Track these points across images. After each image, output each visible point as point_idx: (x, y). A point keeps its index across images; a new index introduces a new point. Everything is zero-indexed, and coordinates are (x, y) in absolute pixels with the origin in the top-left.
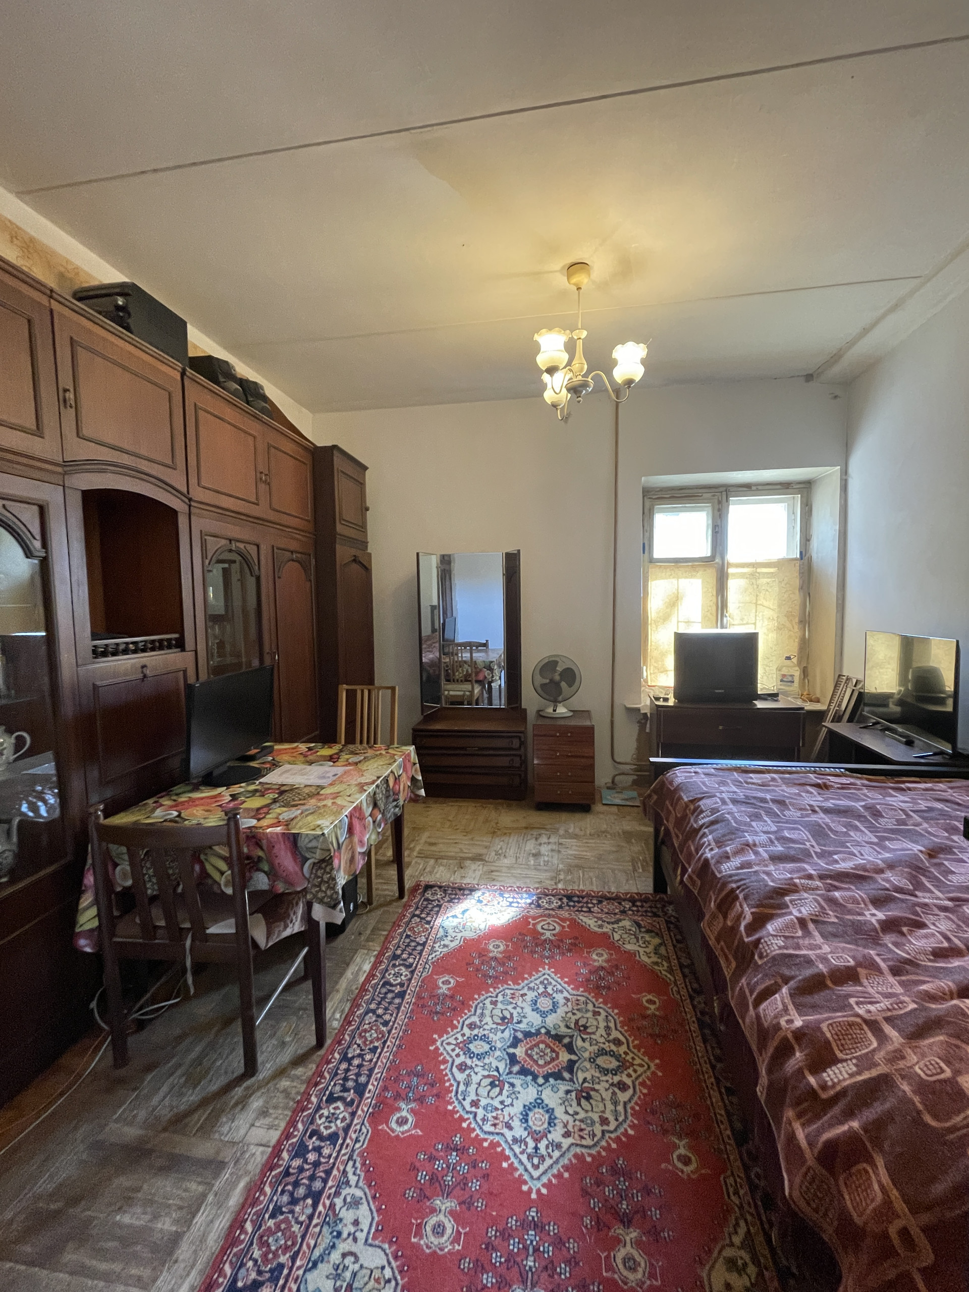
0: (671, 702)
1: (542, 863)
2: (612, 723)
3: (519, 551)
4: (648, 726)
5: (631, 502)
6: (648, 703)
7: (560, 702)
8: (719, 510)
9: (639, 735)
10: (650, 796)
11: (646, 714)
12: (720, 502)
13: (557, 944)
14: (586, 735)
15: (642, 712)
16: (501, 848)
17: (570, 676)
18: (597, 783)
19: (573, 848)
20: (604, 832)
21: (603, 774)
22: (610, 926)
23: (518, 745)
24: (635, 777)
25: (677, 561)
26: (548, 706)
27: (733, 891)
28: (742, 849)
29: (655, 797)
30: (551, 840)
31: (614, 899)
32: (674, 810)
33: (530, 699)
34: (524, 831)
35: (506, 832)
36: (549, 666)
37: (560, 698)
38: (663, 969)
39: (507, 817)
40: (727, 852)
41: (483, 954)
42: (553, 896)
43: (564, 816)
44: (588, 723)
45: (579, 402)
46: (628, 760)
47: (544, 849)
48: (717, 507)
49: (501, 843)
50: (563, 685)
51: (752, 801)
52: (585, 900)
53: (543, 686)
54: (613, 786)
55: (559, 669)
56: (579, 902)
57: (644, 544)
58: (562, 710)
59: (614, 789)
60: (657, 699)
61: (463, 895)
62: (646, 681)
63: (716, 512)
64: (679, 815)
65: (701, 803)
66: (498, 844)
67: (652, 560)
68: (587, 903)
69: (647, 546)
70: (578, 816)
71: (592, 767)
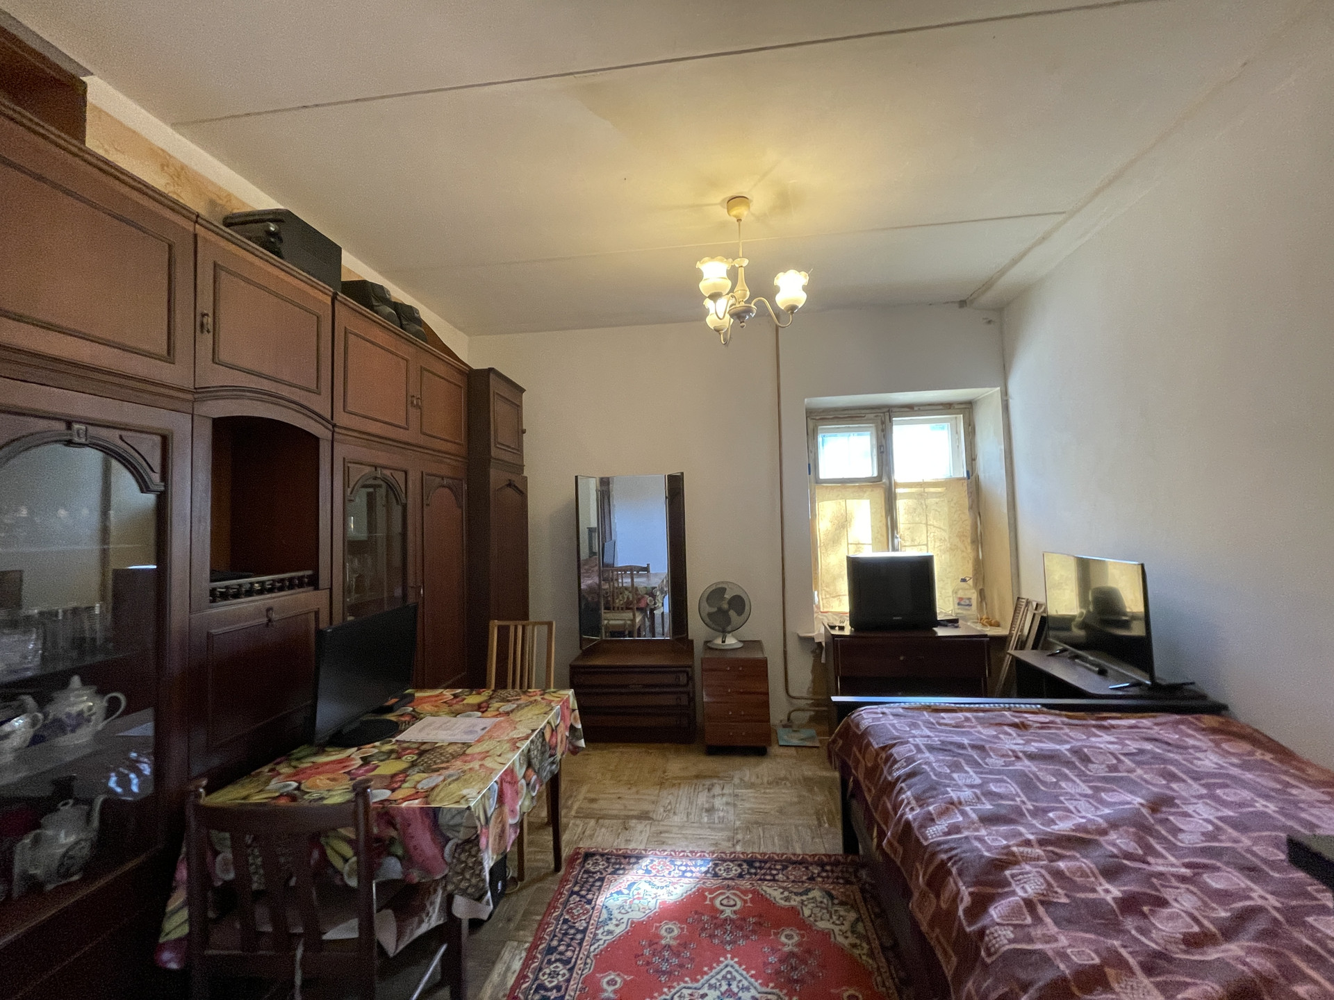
0: (848, 631)
1: (716, 821)
2: (785, 653)
3: (682, 473)
4: (824, 655)
5: (794, 424)
6: (822, 630)
7: (729, 632)
8: (883, 430)
9: (814, 666)
10: (834, 741)
11: (820, 643)
12: (883, 423)
13: (738, 924)
14: (758, 669)
15: (817, 641)
16: (670, 803)
17: (739, 604)
18: (772, 722)
19: (751, 801)
20: (782, 779)
21: (778, 710)
22: (798, 899)
23: (685, 682)
24: (812, 713)
25: (844, 482)
26: (716, 637)
27: (943, 864)
28: (947, 809)
29: (841, 742)
30: (724, 791)
31: (801, 863)
32: (864, 758)
33: (697, 628)
34: (695, 781)
35: (676, 782)
36: (717, 593)
37: (729, 628)
38: (862, 952)
39: (676, 765)
40: (929, 813)
41: (654, 941)
42: (732, 861)
43: (738, 760)
44: (759, 656)
45: (742, 327)
46: (805, 695)
47: (718, 802)
48: (880, 427)
49: (670, 797)
50: (732, 613)
51: (949, 747)
52: (768, 865)
53: (710, 615)
54: (788, 724)
55: (727, 596)
56: (761, 868)
57: (809, 465)
58: (731, 641)
59: (791, 727)
60: (833, 627)
61: (629, 863)
62: (818, 607)
63: (879, 432)
64: (869, 765)
65: (894, 750)
66: (667, 797)
67: (818, 481)
68: (770, 868)
69: (813, 467)
70: (753, 760)
71: (766, 705)
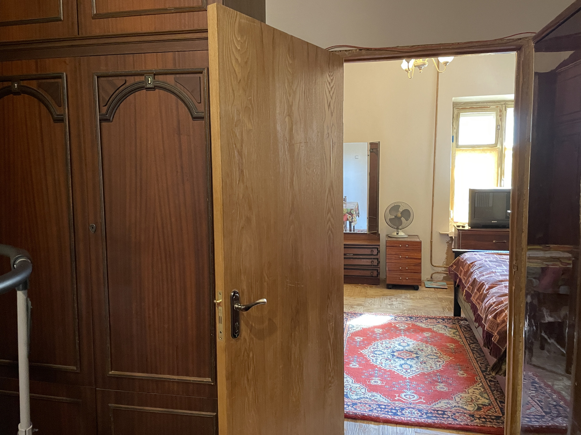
0: (467, 228)
1: (394, 307)
2: (431, 242)
3: (379, 142)
4: (453, 244)
5: (445, 111)
6: (453, 231)
7: (401, 229)
8: (500, 116)
9: (447, 250)
10: (452, 266)
11: (452, 237)
12: (501, 111)
13: (408, 330)
14: (416, 246)
15: (450, 236)
16: (371, 302)
17: (407, 214)
18: (422, 279)
19: (409, 303)
20: (427, 298)
21: (426, 272)
22: (432, 326)
23: (376, 253)
24: (445, 275)
25: (473, 147)
26: (394, 232)
27: (483, 283)
28: (490, 273)
30: (397, 300)
31: (433, 318)
33: (384, 228)
34: (382, 296)
35: (373, 297)
36: (395, 208)
37: (400, 227)
38: (457, 338)
39: (371, 291)
40: (483, 274)
41: (373, 332)
42: (402, 317)
43: (403, 291)
44: (418, 240)
45: (420, 72)
46: (441, 265)
47: (394, 303)
48: (499, 113)
49: (371, 300)
50: (403, 219)
53: (390, 220)
54: (431, 279)
55: (401, 210)
56: (416, 319)
57: (453, 137)
58: (401, 234)
59: (432, 281)
60: (458, 226)
62: (452, 219)
63: (498, 117)
64: (465, 270)
65: (475, 263)
66: (369, 301)
67: (457, 146)
68: (420, 319)
69: (455, 138)
70: (412, 291)
71: (419, 265)
